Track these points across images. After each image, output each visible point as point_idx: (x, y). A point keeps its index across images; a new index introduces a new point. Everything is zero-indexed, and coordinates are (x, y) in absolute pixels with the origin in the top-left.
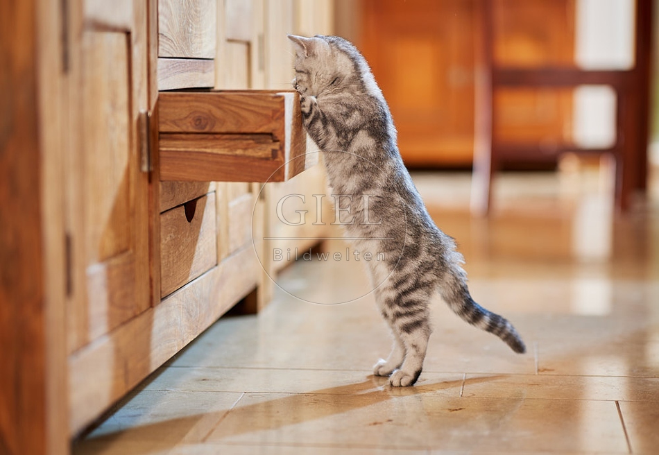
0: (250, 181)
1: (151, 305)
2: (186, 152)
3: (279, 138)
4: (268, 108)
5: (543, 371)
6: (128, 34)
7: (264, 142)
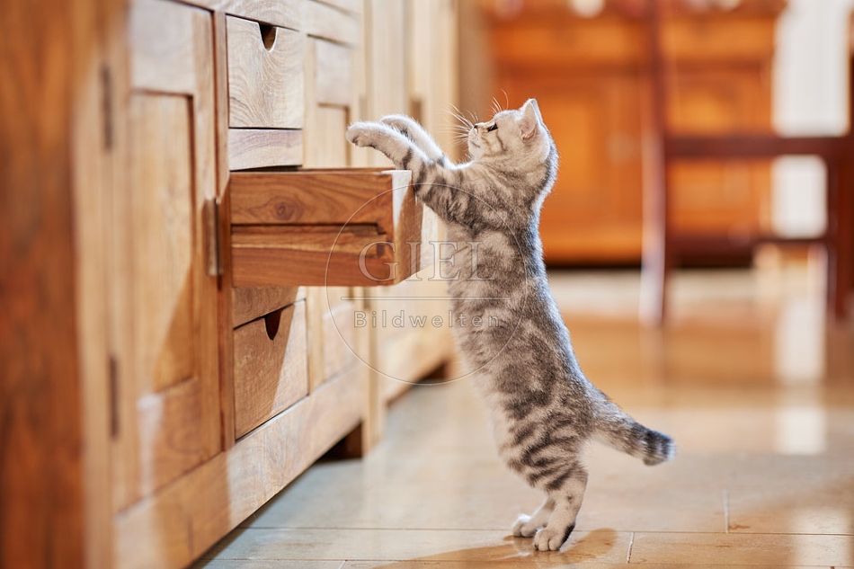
0: (351, 285)
1: (223, 448)
2: (265, 249)
3: (386, 229)
4: (371, 191)
5: (736, 528)
6: (190, 98)
7: (366, 236)
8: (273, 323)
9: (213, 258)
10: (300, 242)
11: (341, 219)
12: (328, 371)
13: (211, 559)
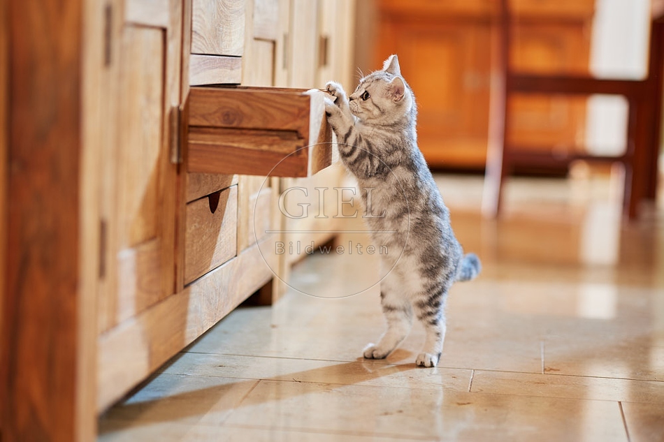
0: (271, 175)
1: (175, 291)
2: (213, 145)
3: (304, 135)
4: (294, 106)
5: (549, 371)
6: (164, 30)
7: (289, 139)
8: (214, 200)
9: (175, 150)
10: (239, 142)
11: (271, 126)
12: (251, 239)
13: (160, 374)
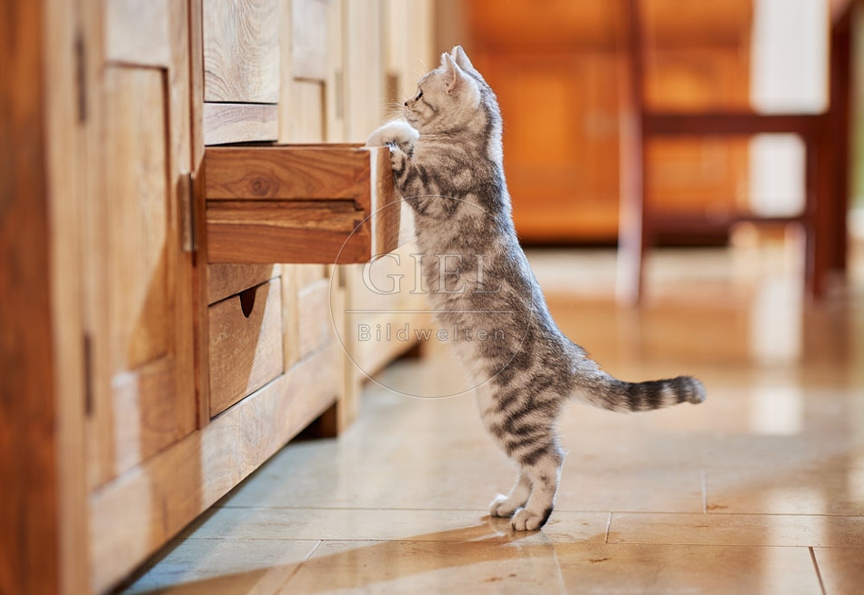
0: (327, 262)
1: (198, 427)
2: (241, 225)
3: (364, 206)
4: (347, 166)
5: (714, 509)
6: (164, 71)
7: (344, 212)
8: (248, 300)
9: (188, 234)
10: (276, 218)
11: (318, 195)
12: (303, 349)
13: (184, 539)
